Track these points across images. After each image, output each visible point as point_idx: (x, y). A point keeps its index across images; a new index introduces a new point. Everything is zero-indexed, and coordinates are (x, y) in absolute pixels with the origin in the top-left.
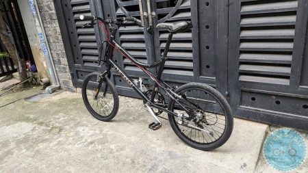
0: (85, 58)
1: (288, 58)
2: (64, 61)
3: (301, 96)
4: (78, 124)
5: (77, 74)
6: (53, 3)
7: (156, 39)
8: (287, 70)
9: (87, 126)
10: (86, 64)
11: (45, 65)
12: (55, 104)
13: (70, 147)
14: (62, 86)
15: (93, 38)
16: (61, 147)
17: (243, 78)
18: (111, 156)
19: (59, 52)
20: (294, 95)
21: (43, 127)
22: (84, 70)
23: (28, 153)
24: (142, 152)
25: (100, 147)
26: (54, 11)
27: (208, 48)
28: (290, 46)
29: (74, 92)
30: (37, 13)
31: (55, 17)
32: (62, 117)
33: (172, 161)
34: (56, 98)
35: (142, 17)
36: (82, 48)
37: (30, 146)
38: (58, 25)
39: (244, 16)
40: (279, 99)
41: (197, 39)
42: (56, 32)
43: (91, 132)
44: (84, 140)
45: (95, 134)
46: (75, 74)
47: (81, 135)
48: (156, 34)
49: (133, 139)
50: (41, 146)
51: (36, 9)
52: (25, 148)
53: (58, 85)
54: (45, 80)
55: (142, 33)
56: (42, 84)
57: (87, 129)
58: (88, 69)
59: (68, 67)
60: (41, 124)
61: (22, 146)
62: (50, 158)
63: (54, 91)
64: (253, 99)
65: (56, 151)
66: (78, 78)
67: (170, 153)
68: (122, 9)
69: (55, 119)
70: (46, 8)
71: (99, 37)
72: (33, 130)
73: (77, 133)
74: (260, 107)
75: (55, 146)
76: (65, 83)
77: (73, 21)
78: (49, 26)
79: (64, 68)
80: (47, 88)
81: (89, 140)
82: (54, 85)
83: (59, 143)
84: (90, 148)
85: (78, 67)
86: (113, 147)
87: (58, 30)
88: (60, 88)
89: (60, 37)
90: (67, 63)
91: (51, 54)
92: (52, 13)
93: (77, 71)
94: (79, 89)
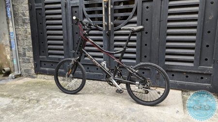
0: (50, 51)
1: (193, 51)
2: (30, 54)
3: (200, 72)
4: (51, 97)
5: (41, 64)
6: (28, 12)
7: (111, 39)
8: (192, 58)
9: (59, 98)
10: (50, 56)
11: (9, 57)
12: (22, 85)
13: (52, 110)
14: (24, 73)
15: (61, 37)
16: (45, 111)
17: (167, 63)
18: (89, 113)
19: (26, 47)
20: (196, 71)
21: (20, 100)
22: (48, 60)
23: (17, 116)
24: (111, 109)
25: (77, 109)
26: (28, 17)
27: (146, 45)
28: (193, 44)
29: (34, 78)
31: (28, 21)
32: (34, 94)
33: (134, 113)
34: (20, 81)
35: (104, 25)
36: (49, 44)
37: (17, 112)
38: (30, 27)
40: (188, 74)
41: (139, 40)
42: (26, 32)
43: (65, 101)
44: (62, 106)
45: (69, 102)
46: (39, 64)
47: (58, 103)
48: (112, 36)
49: (99, 103)
50: (26, 111)
51: (11, 14)
52: (13, 113)
53: (20, 73)
54: (7, 69)
55: (101, 35)
57: (60, 100)
58: (50, 59)
59: (32, 58)
60: (18, 98)
61: (9, 112)
62: (40, 118)
63: (16, 77)
64: (173, 75)
65: (42, 113)
66: (41, 66)
67: (130, 109)
68: (88, 19)
69: (28, 94)
70: (20, 15)
71: (66, 37)
72: (13, 102)
73: (53, 102)
74: (177, 80)
75: (39, 110)
76: (27, 71)
77: (44, 25)
78: (20, 27)
79: (28, 60)
81: (67, 106)
82: (16, 73)
83: (41, 109)
84: (70, 110)
85: (43, 58)
86: (87, 108)
87: (29, 30)
88: (20, 75)
89: (30, 36)
90: (32, 55)
91: (18, 48)
92: (26, 19)
93: (41, 61)
94: (39, 76)
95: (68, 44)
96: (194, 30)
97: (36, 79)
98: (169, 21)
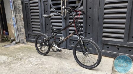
0: (33, 29)
1: (123, 31)
2: (23, 30)
3: (128, 46)
4: (29, 57)
5: (29, 36)
6: (21, 5)
7: (67, 21)
8: (122, 36)
9: (34, 58)
10: (33, 32)
11: (13, 32)
12: (17, 49)
13: (26, 66)
15: (39, 20)
16: (22, 66)
17: (104, 39)
18: (47, 70)
19: (21, 26)
20: (125, 46)
21: (12, 58)
22: (32, 34)
23: (6, 68)
24: (61, 69)
25: (41, 66)
26: (21, 9)
27: (89, 26)
28: (124, 26)
29: (26, 44)
30: (13, 9)
31: (21, 11)
32: (21, 54)
34: (17, 46)
35: (62, 12)
36: (32, 25)
37: (7, 65)
38: (22, 15)
39: (105, 14)
40: (119, 47)
41: (85, 22)
42: (21, 18)
43: (36, 60)
44: (33, 63)
45: (38, 61)
46: (28, 36)
47: (31, 61)
48: (68, 19)
49: (56, 63)
50: (12, 65)
51: (13, 7)
52: (4, 66)
53: (19, 41)
54: (12, 38)
55: (61, 19)
56: (11, 40)
57: (34, 59)
58: (34, 34)
59: (24, 33)
60: (11, 56)
61: (3, 65)
62: (17, 70)
63: (16, 43)
64: (108, 47)
65: (20, 68)
66: (29, 38)
67: (73, 69)
68: (53, 9)
69: (18, 55)
70: (18, 7)
71: (41, 20)
72: (8, 59)
73: (29, 61)
74: (111, 51)
75: (19, 66)
76: (22, 40)
77: (30, 13)
78: (18, 15)
79: (23, 33)
80: (13, 42)
81: (35, 64)
82: (17, 41)
83: (21, 64)
84: (36, 66)
85: (30, 33)
86: (47, 66)
87: (22, 16)
89: (23, 20)
90: (24, 31)
91: (17, 27)
92: (20, 10)
93: (29, 35)
94: (28, 43)
95: (42, 24)
96: (124, 15)
97: (26, 45)
98: (106, 9)
